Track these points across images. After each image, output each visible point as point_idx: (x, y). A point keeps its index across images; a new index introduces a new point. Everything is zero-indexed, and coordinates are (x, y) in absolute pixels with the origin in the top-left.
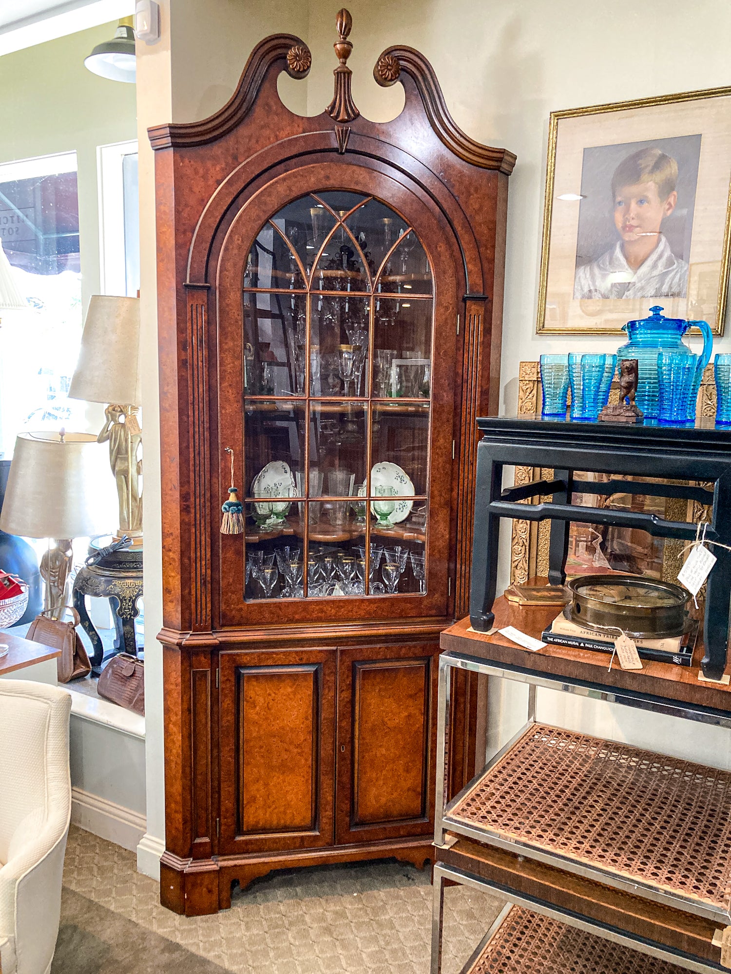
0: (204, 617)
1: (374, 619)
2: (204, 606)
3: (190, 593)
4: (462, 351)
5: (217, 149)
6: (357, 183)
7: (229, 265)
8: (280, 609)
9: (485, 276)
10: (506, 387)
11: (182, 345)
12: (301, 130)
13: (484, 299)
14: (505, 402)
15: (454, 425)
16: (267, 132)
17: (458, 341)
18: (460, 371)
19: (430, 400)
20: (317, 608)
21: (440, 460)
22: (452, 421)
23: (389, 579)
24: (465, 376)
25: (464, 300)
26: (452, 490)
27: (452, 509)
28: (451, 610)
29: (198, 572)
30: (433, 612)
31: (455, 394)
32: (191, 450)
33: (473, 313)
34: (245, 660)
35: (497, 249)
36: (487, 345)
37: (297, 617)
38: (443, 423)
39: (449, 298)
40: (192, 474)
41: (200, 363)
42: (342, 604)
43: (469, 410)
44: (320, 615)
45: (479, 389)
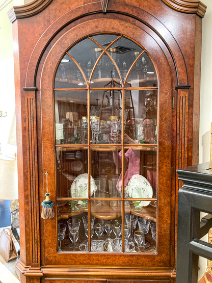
0: (36, 260)
1: (127, 266)
2: (36, 254)
4: (175, 117)
5: (39, 18)
6: (113, 28)
7: (46, 77)
8: (76, 257)
9: (189, 75)
10: (203, 136)
11: (24, 120)
12: (83, 3)
13: (188, 87)
14: (202, 145)
15: (172, 159)
16: (64, 6)
17: (173, 112)
18: (175, 129)
19: (157, 145)
20: (96, 258)
21: (164, 178)
22: (171, 157)
23: (138, 241)
24: (178, 132)
25: (177, 88)
26: (171, 195)
27: (171, 206)
28: (172, 264)
29: (33, 237)
30: (161, 264)
31: (172, 142)
32: (29, 173)
33: (182, 95)
35: (196, 59)
36: (191, 114)
37: (85, 262)
38: (165, 158)
39: (167, 87)
40: (29, 185)
41: (32, 129)
42: (109, 257)
43: (180, 151)
44: (97, 262)
45: (186, 139)
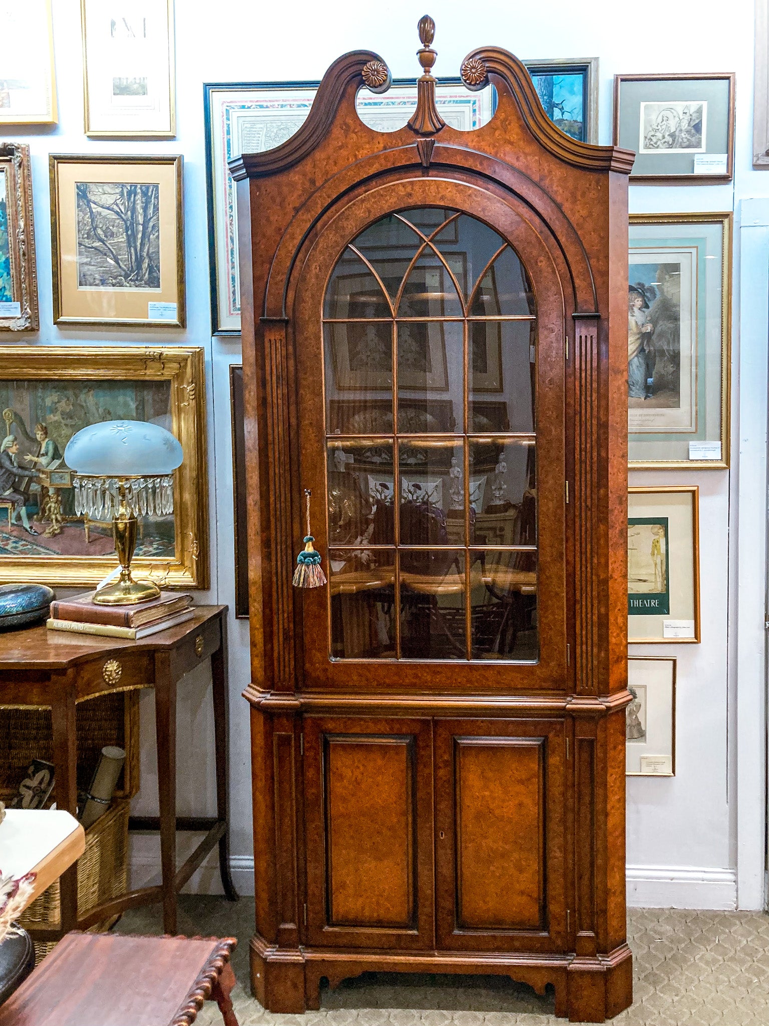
0: (287, 675)
1: (477, 689)
2: (287, 664)
3: (272, 648)
5: (294, 175)
6: (443, 198)
7: (307, 295)
8: (370, 671)
9: (599, 291)
11: (262, 382)
12: (381, 147)
13: (597, 318)
15: (567, 463)
16: (344, 153)
17: (566, 367)
18: (572, 401)
20: (412, 672)
21: (550, 505)
22: (563, 459)
24: (578, 408)
25: (574, 319)
26: (567, 540)
27: (568, 563)
28: (571, 684)
29: (281, 627)
30: (549, 685)
31: (565, 428)
32: (272, 493)
33: (583, 334)
34: (330, 725)
35: (612, 259)
36: (603, 371)
37: (388, 681)
38: (550, 462)
39: (553, 318)
40: (273, 519)
41: (279, 401)
42: (439, 670)
43: (583, 446)
44: (414, 681)
45: (595, 422)
